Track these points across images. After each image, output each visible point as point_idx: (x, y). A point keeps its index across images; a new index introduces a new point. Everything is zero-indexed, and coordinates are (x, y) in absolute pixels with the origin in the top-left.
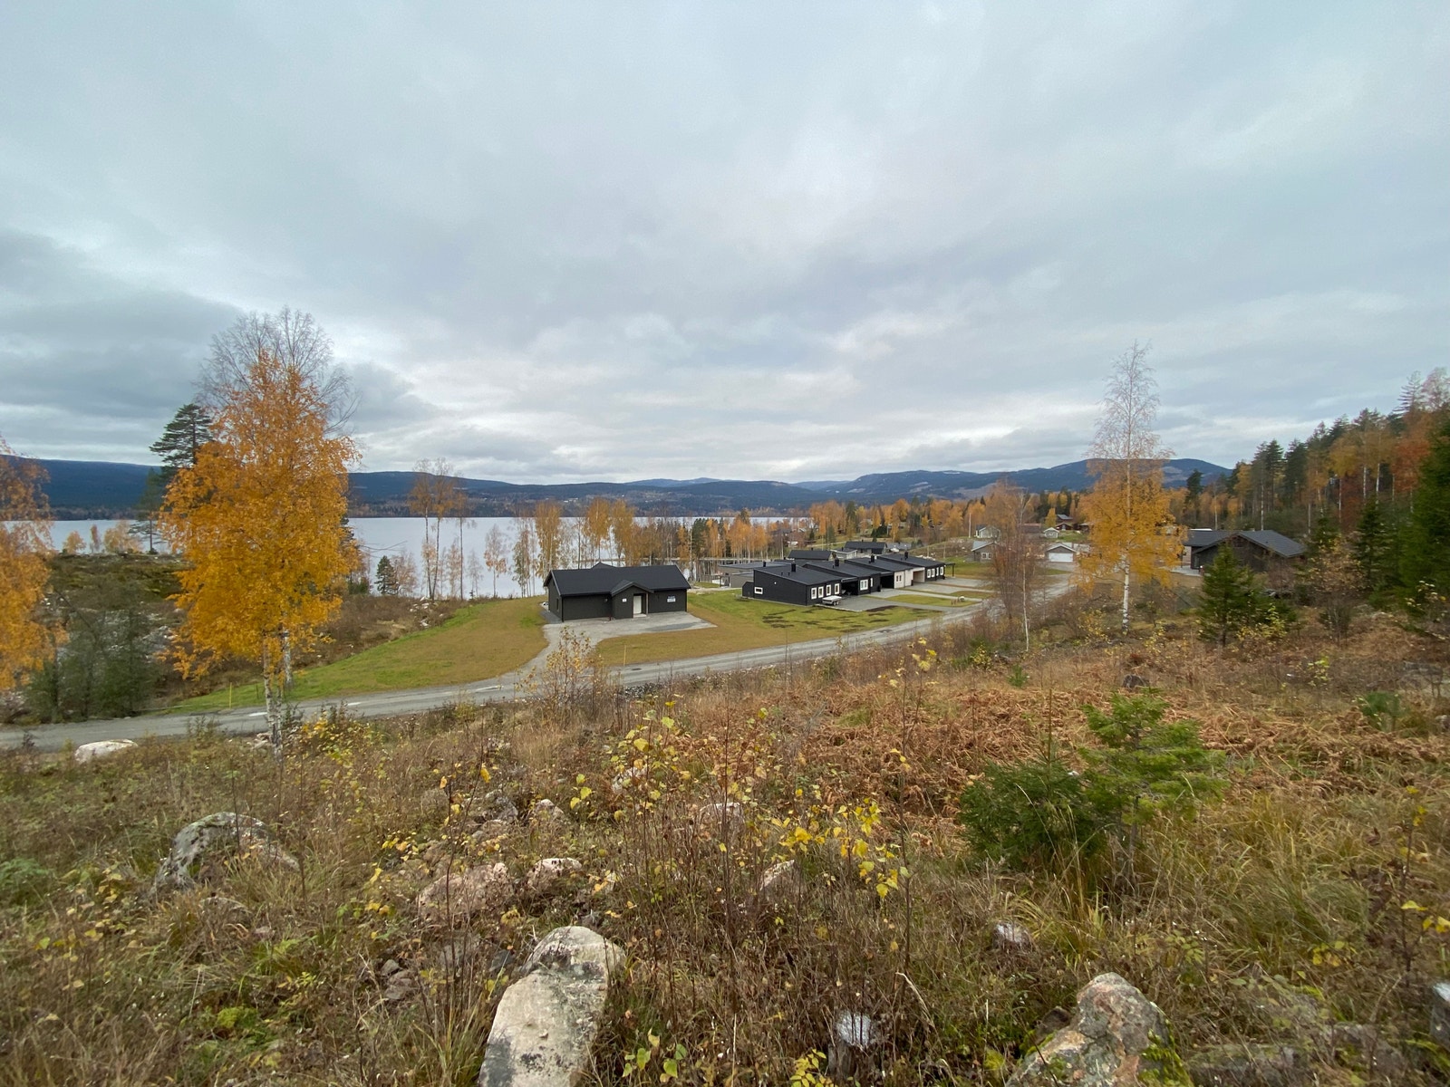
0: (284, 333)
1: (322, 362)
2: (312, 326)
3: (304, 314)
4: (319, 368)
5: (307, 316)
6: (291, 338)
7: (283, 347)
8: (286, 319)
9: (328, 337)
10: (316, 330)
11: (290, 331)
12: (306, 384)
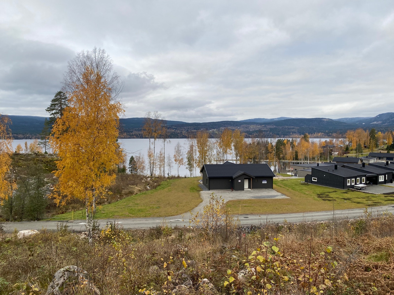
0: (94, 58)
1: (108, 70)
2: (105, 55)
3: (102, 49)
4: (107, 73)
5: (103, 50)
6: (97, 60)
7: (94, 65)
8: (95, 52)
9: (111, 59)
10: (106, 56)
11: (96, 57)
12: (103, 80)
